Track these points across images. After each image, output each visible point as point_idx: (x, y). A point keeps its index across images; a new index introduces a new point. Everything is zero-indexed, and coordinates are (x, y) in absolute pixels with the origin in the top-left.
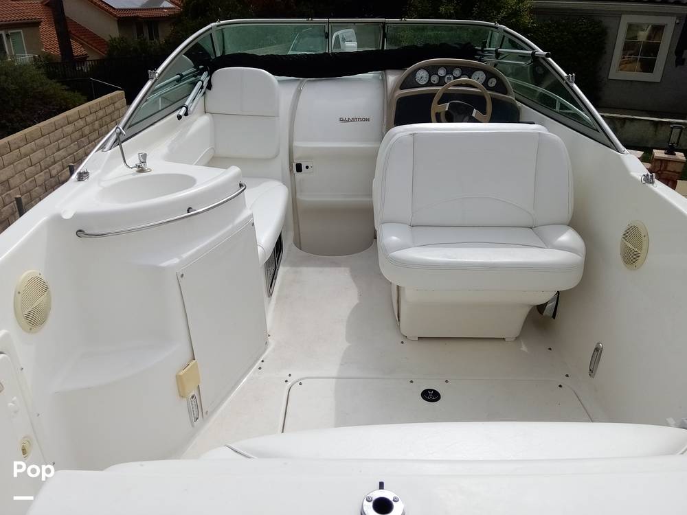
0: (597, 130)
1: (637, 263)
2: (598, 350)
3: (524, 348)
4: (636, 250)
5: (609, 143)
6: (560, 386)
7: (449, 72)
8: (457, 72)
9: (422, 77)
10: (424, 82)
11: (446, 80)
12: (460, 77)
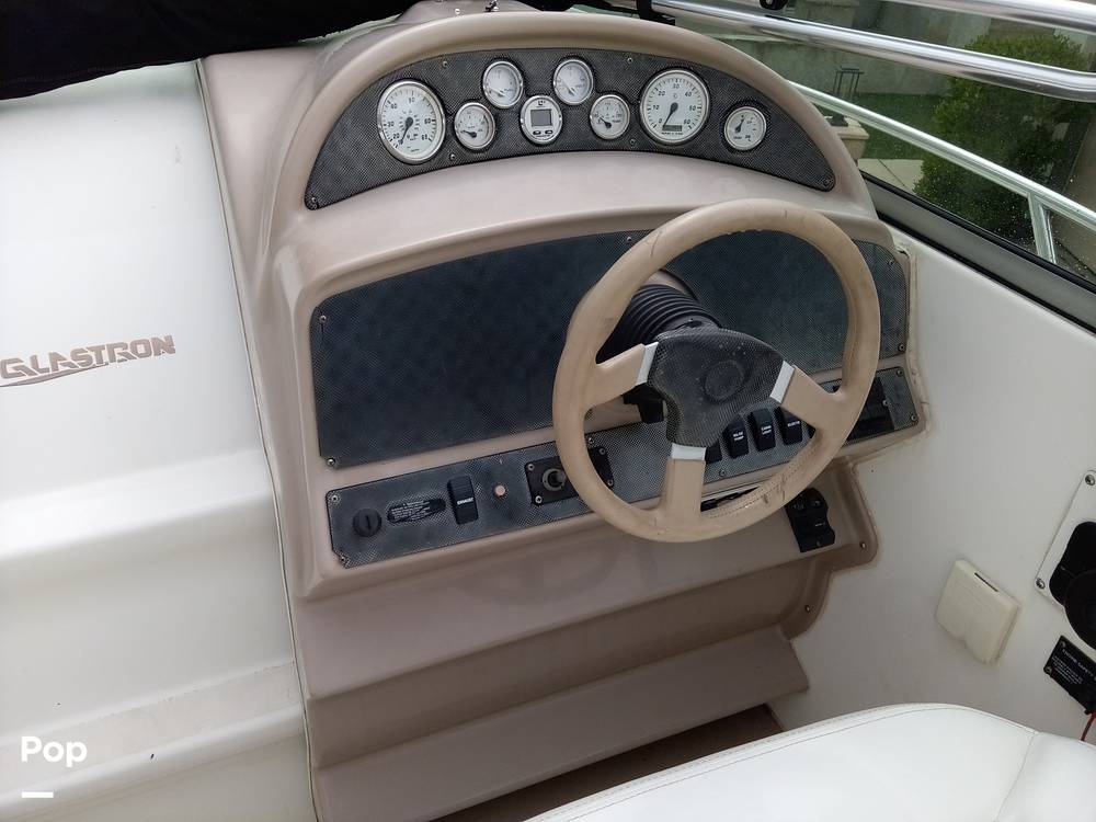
7: (535, 83)
8: (571, 81)
9: (409, 122)
10: (420, 148)
11: (529, 128)
12: (586, 108)
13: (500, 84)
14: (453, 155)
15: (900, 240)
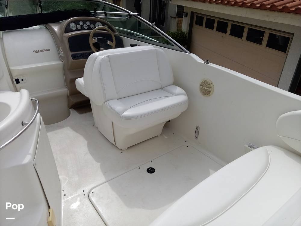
0: (174, 46)
1: (210, 94)
2: (197, 129)
3: (166, 137)
4: (209, 89)
5: (181, 50)
6: (187, 147)
7: (85, 23)
8: (88, 23)
9: (73, 26)
10: (74, 29)
11: (84, 27)
12: (90, 25)
13: (81, 23)
14: (77, 30)
15: (121, 37)
